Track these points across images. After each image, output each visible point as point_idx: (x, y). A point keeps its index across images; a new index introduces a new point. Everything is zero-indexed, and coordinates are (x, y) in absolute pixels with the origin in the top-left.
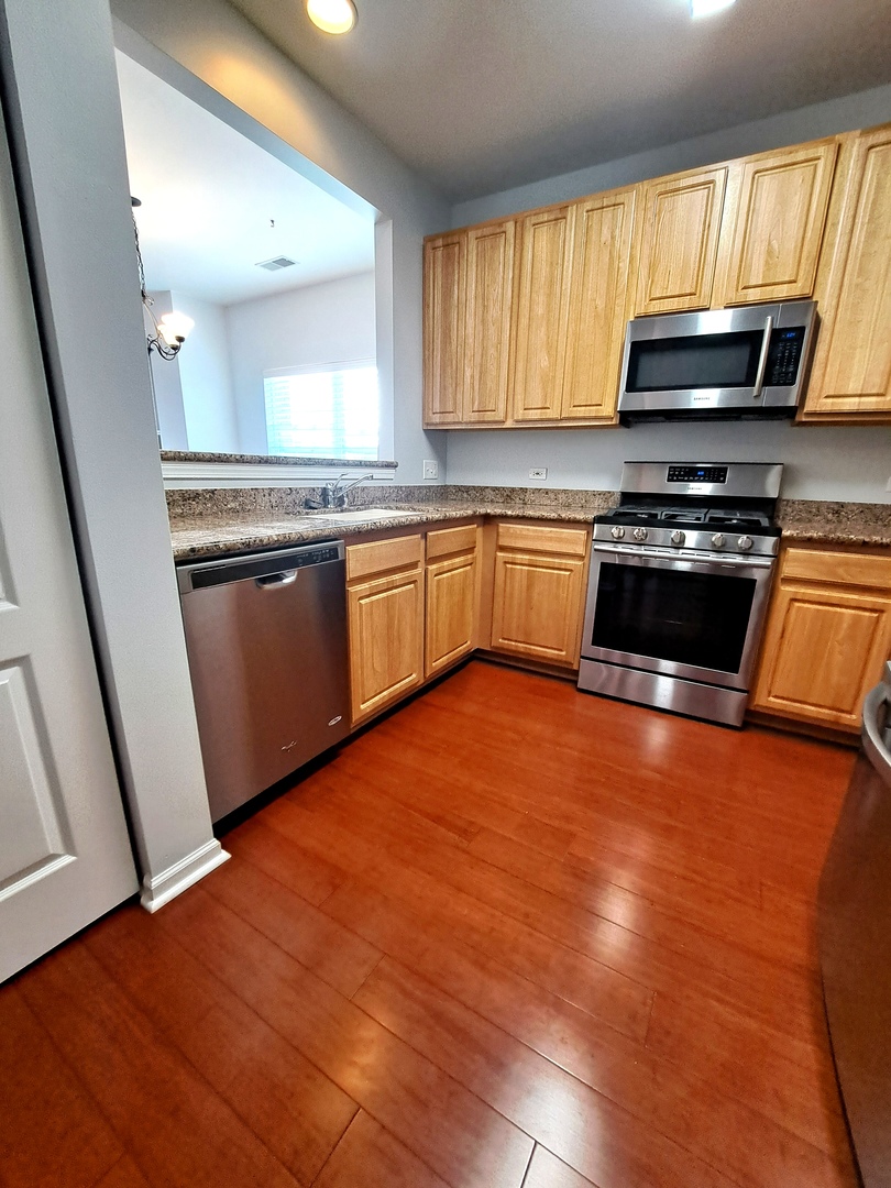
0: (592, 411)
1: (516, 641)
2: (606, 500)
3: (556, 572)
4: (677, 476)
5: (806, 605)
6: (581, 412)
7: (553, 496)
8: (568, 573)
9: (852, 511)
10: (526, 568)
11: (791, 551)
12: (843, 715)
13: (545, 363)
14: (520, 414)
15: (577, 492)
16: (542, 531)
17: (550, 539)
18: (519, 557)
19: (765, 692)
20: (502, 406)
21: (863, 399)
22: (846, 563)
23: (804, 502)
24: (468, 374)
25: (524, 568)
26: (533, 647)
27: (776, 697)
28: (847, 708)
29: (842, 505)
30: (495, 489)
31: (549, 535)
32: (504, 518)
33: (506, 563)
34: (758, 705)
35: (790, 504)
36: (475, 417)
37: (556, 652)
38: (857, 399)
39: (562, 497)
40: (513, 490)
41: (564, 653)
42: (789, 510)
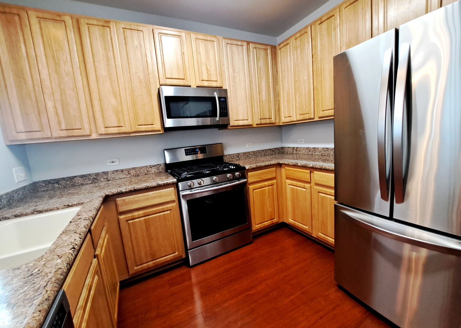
0: (149, 128)
1: (146, 263)
2: (158, 169)
3: (162, 214)
4: (189, 152)
5: (257, 190)
6: (143, 128)
7: (126, 172)
8: (169, 212)
9: (241, 155)
10: (143, 218)
11: (249, 174)
12: (273, 220)
13: (113, 101)
14: (103, 131)
15: (141, 168)
16: (148, 195)
17: (155, 197)
18: (136, 214)
19: (254, 224)
20: (86, 126)
21: (244, 121)
22: (262, 174)
23: (229, 155)
24: (50, 105)
25: (141, 219)
26: (158, 260)
27: (257, 225)
28: (273, 218)
29: (239, 154)
30: (82, 177)
31: (154, 196)
32: (121, 194)
33: (127, 221)
34: (254, 230)
35: (226, 156)
36: (64, 133)
37: (173, 255)
38: (242, 121)
39: (133, 172)
40: (97, 174)
41: (177, 253)
42: (226, 158)
